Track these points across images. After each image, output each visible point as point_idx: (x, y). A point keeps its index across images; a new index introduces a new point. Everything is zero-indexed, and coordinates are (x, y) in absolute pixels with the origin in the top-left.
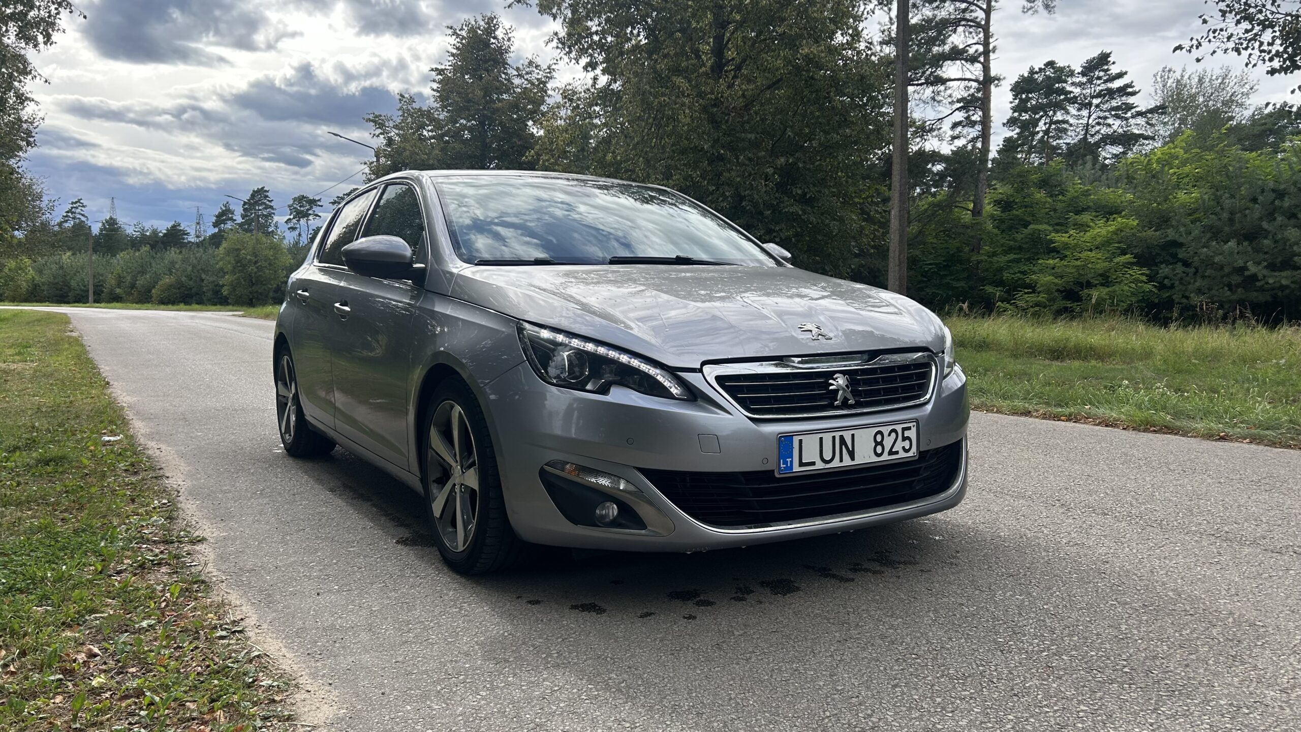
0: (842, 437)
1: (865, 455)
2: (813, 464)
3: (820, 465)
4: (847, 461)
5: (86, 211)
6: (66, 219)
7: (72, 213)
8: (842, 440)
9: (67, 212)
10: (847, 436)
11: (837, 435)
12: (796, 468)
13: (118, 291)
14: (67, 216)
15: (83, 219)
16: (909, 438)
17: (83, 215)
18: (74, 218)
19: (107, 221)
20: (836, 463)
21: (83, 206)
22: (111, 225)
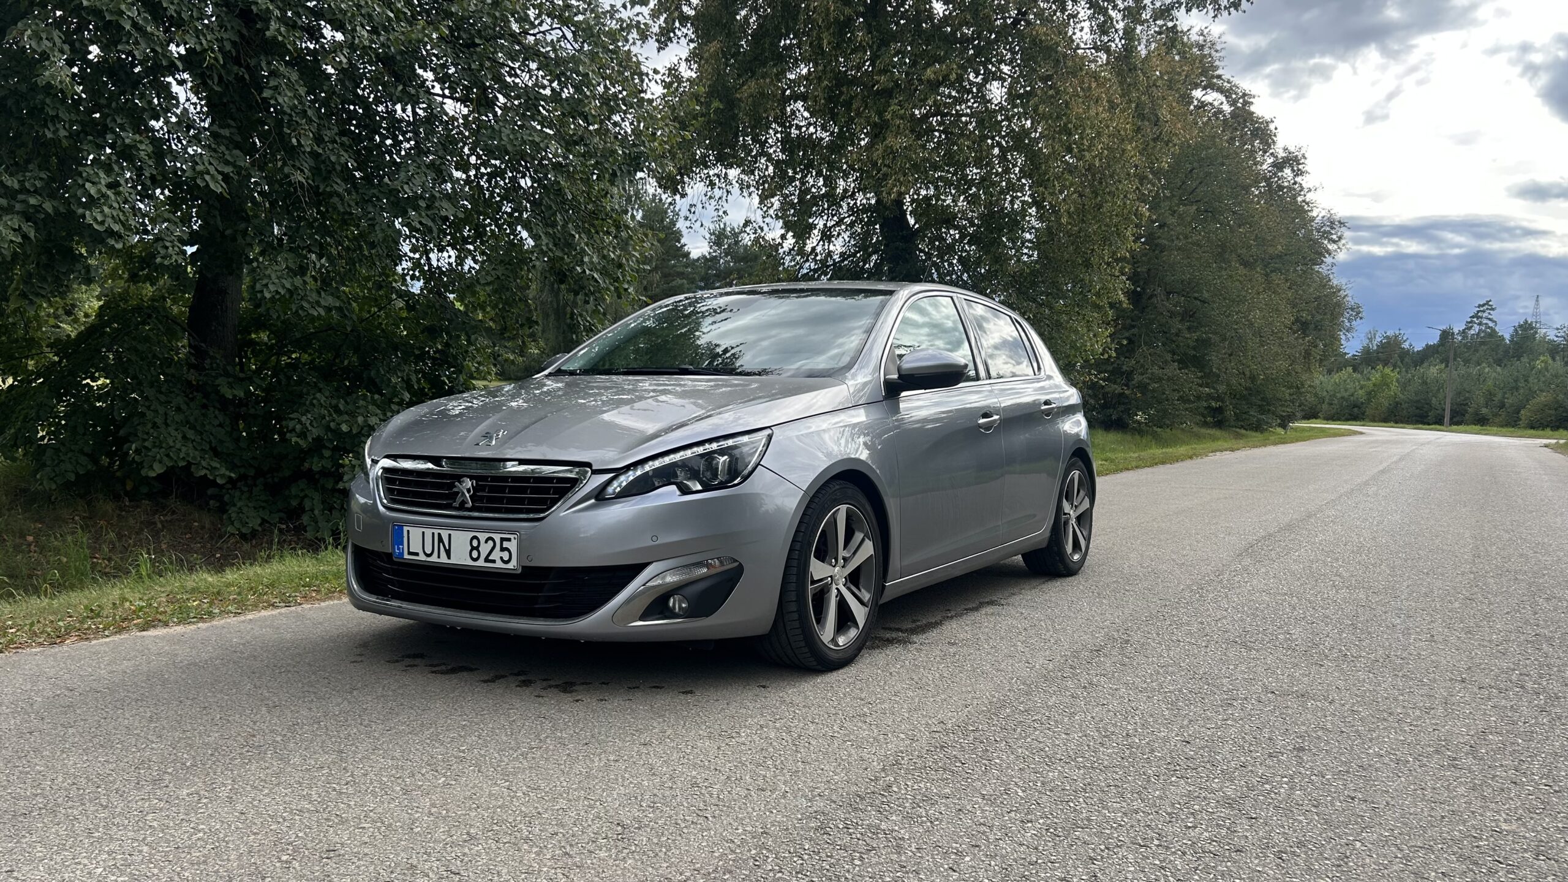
0: (439, 535)
1: (460, 557)
2: (417, 554)
3: (422, 557)
4: (444, 559)
5: (1494, 315)
6: (1469, 326)
7: (1478, 318)
8: (440, 540)
9: (1472, 317)
10: (445, 534)
11: (436, 532)
12: (406, 556)
13: (1484, 411)
14: (1471, 322)
15: (1491, 324)
16: (507, 549)
17: (1490, 319)
18: (1480, 324)
19: (1520, 326)
20: (434, 559)
21: (1493, 309)
22: (1526, 332)
